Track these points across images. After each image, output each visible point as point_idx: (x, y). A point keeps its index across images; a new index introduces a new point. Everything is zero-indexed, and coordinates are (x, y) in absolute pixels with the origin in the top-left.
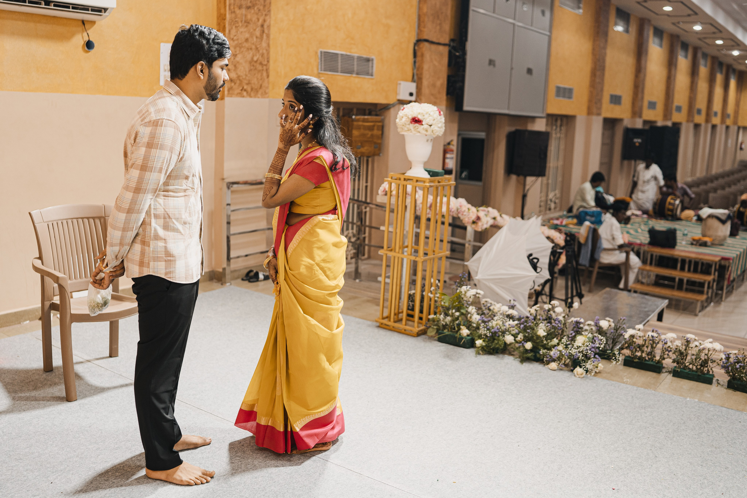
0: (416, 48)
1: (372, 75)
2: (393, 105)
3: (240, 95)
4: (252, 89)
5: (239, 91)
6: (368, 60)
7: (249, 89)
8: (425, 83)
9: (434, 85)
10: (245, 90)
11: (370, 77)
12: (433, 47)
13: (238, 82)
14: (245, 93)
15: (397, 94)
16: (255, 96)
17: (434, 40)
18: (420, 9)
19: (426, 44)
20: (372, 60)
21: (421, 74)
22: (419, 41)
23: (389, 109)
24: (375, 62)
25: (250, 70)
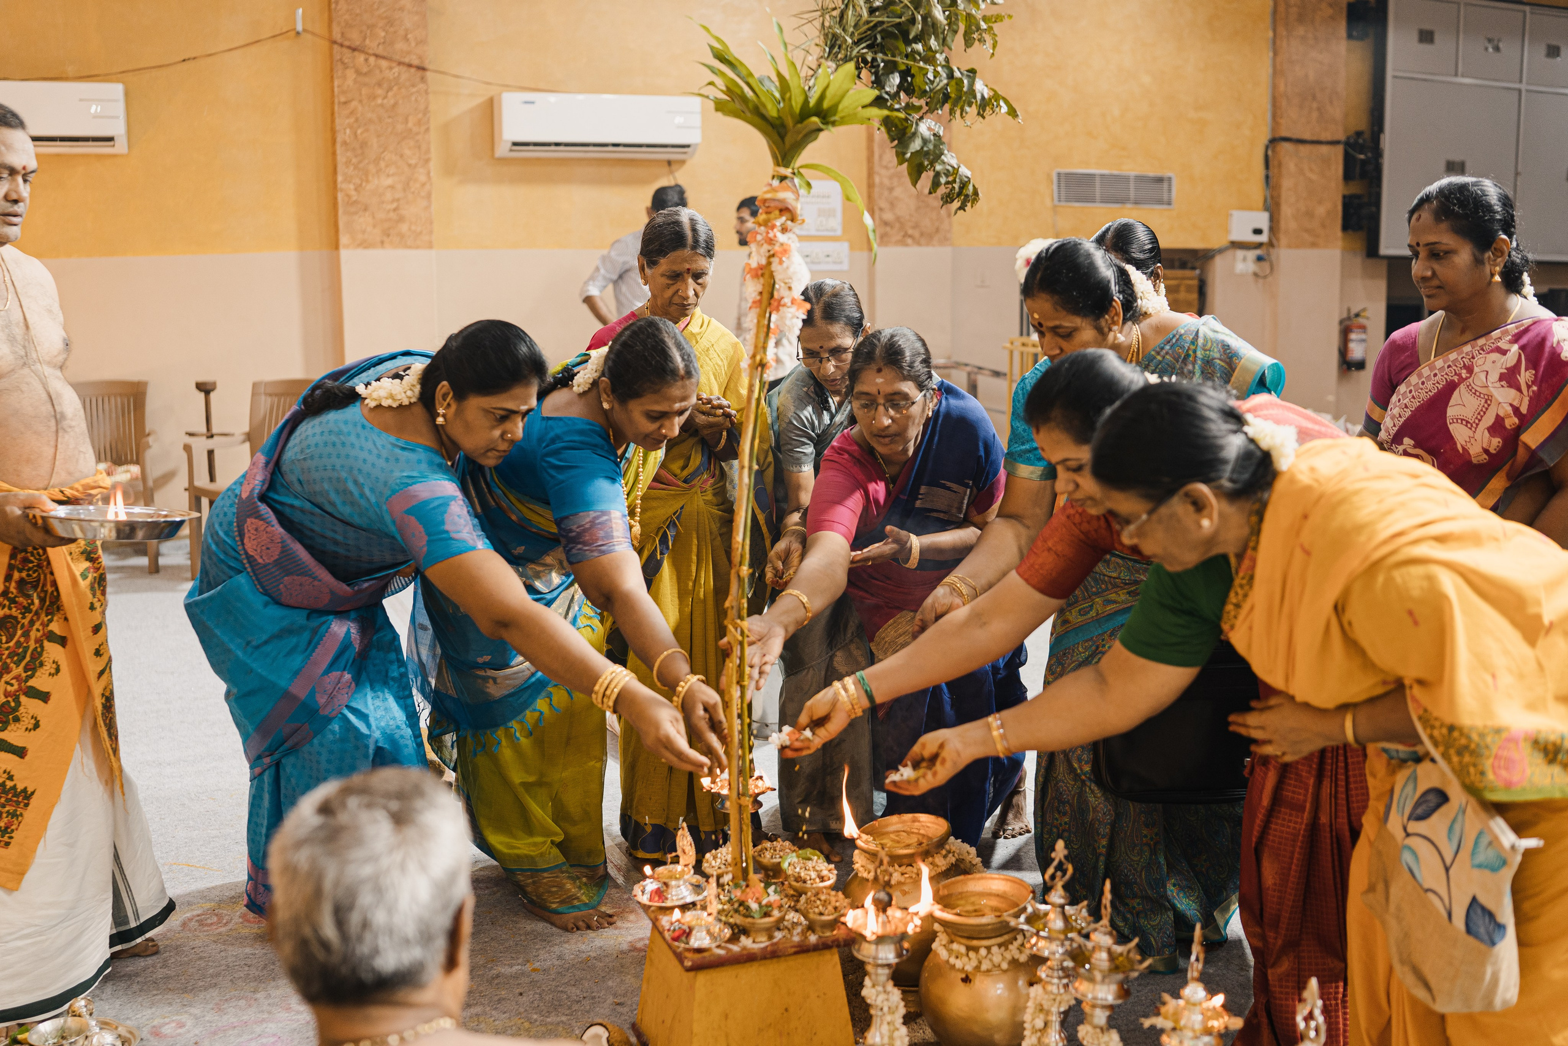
0: (1270, 153)
1: (1169, 203)
2: (1221, 251)
3: (902, 243)
4: (922, 234)
5: (899, 237)
6: (1160, 180)
7: (916, 234)
8: (1287, 211)
9: (1309, 214)
10: (910, 236)
11: (1165, 207)
12: (1304, 149)
13: (897, 225)
14: (909, 241)
15: (1227, 231)
16: (928, 244)
17: (1307, 136)
18: (1274, 87)
19: (1287, 146)
20: (1170, 179)
21: (1279, 196)
22: (1274, 141)
23: (1212, 257)
24: (1174, 183)
25: (918, 208)
